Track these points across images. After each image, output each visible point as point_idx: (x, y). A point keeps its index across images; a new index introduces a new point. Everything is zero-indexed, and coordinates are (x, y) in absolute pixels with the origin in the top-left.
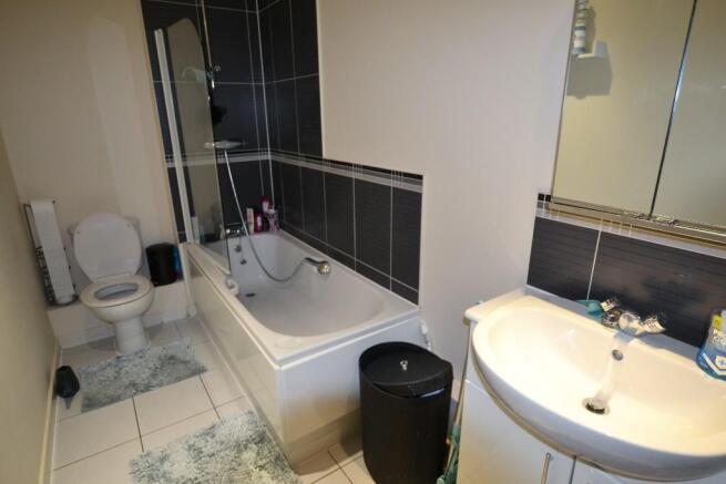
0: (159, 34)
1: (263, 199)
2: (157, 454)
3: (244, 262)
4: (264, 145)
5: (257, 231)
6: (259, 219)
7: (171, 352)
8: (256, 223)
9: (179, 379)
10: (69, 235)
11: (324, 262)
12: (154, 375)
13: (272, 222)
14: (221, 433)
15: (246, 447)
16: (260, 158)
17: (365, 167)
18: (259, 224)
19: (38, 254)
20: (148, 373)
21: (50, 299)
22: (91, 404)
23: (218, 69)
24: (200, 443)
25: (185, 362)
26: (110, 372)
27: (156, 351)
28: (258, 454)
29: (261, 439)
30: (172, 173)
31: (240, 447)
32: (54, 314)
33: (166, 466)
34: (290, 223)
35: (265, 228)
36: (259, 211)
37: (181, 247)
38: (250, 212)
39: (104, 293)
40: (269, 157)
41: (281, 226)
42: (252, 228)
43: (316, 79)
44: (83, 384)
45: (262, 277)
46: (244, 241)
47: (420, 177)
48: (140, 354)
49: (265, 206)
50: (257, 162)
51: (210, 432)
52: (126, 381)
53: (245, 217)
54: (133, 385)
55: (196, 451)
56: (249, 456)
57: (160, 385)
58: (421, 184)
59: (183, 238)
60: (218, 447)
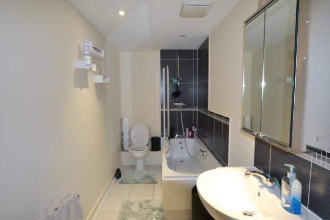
0: (164, 69)
1: (193, 125)
2: (130, 202)
3: (182, 148)
4: (195, 105)
5: (189, 137)
6: (190, 133)
7: (149, 174)
8: (189, 134)
9: (147, 183)
10: (130, 129)
11: (205, 152)
12: (141, 180)
13: (195, 135)
14: (151, 203)
15: (155, 210)
16: (193, 110)
17: (217, 115)
18: (190, 134)
19: (122, 134)
20: (140, 178)
21: (122, 148)
22: (122, 182)
23: (181, 79)
24: (143, 204)
25: (152, 179)
26: (130, 175)
27: (146, 173)
28: (158, 214)
29: (161, 210)
30: (162, 113)
31: (154, 209)
32: (123, 153)
33: (131, 206)
34: (201, 136)
35: (192, 136)
36: (190, 130)
37: (162, 139)
38: (187, 130)
39: (136, 149)
40: (197, 109)
41: (199, 137)
42: (187, 136)
43: (207, 82)
44: (122, 176)
45: (187, 155)
46: (183, 140)
47: (228, 119)
48: (141, 172)
49: (193, 127)
50: (192, 111)
51: (147, 202)
52: (133, 179)
53: (185, 131)
54: (134, 180)
55: (141, 205)
56: (155, 213)
57: (141, 183)
58: (229, 121)
59: (162, 136)
60: (147, 207)
